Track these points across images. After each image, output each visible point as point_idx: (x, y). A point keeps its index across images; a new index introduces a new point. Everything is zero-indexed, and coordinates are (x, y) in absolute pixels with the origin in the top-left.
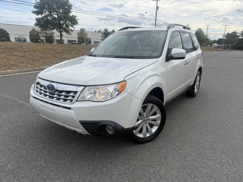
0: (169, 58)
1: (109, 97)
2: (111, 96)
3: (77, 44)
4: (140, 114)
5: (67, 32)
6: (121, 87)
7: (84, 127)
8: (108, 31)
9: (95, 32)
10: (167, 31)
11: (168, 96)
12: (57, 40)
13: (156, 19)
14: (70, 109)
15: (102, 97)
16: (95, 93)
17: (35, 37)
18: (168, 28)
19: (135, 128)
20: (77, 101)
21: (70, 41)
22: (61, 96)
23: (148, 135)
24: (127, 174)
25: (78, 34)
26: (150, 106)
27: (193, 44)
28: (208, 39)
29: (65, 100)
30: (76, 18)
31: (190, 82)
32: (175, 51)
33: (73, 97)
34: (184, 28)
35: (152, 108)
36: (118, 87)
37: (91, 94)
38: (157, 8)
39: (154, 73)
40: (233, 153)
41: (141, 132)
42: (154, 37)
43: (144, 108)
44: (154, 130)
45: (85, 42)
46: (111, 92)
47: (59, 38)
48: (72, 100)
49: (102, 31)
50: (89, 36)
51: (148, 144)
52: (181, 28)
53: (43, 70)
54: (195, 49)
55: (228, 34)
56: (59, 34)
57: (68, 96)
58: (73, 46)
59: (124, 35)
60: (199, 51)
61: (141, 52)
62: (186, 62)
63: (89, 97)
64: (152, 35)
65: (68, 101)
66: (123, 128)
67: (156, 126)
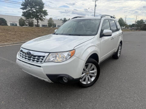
0: (102, 35)
1: (65, 60)
2: (66, 59)
3: (48, 27)
4: (84, 70)
5: (41, 20)
6: (72, 53)
7: (49, 78)
8: (66, 19)
9: (58, 20)
10: (101, 19)
11: (101, 58)
12: (36, 25)
13: (95, 12)
14: (40, 67)
15: (61, 59)
16: (56, 57)
17: (22, 23)
18: (102, 17)
19: (81, 78)
20: (44, 62)
21: (43, 26)
22: (35, 59)
23: (89, 82)
24: (75, 107)
25: (48, 21)
26: (90, 64)
27: (117, 27)
28: (126, 24)
29: (37, 61)
30: (47, 12)
31: (115, 50)
32: (105, 31)
33: (42, 59)
34: (111, 17)
35: (91, 66)
36: (70, 53)
37: (53, 57)
38: (96, 6)
39: (93, 45)
40: (141, 94)
41: (84, 80)
42: (93, 23)
43: (86, 66)
44: (93, 79)
45: (52, 26)
46: (66, 56)
47: (37, 24)
48: (41, 62)
49: (63, 19)
50: (55, 23)
51: (89, 88)
52: (109, 18)
53: (24, 43)
54: (118, 30)
55: (138, 21)
56: (36, 21)
57: (39, 59)
58: (45, 28)
59: (75, 22)
60: (120, 31)
61: (85, 32)
62: (112, 38)
63: (52, 59)
64: (92, 21)
65: (39, 62)
66: (73, 79)
67: (94, 77)
